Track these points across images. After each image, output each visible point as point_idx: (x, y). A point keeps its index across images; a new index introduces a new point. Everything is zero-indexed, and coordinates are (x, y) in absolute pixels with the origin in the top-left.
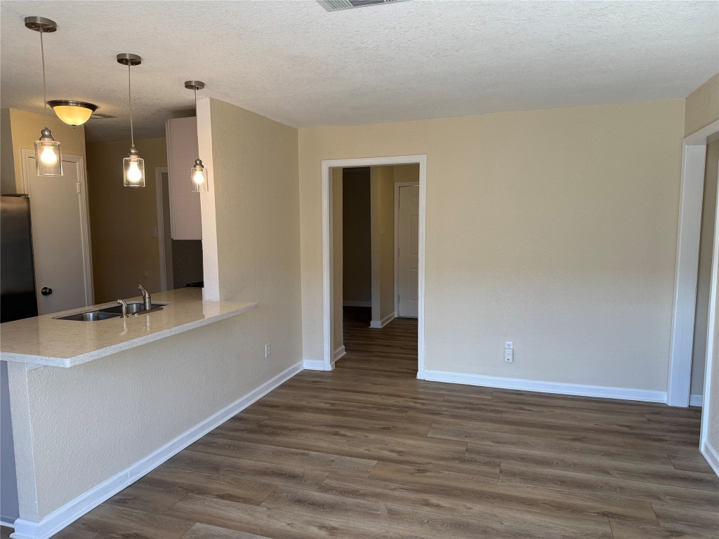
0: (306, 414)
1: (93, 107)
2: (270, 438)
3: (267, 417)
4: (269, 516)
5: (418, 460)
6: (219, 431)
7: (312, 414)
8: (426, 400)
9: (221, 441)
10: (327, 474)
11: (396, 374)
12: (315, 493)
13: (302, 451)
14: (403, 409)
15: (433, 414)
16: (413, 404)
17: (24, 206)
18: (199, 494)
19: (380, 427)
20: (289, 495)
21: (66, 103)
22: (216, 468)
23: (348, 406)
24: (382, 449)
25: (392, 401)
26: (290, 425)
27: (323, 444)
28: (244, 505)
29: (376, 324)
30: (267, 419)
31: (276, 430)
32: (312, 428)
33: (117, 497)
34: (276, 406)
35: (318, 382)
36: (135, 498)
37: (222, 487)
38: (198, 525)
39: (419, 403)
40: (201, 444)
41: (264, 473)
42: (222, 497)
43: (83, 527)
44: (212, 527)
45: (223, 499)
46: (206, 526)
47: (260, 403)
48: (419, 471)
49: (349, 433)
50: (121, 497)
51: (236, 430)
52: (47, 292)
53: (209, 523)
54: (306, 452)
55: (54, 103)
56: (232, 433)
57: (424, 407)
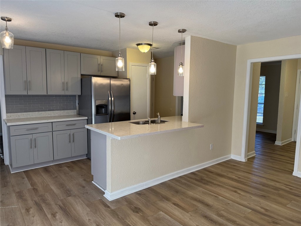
0: (224, 179)
1: (150, 45)
2: (204, 186)
3: (206, 176)
4: (190, 219)
5: (276, 217)
6: (184, 177)
7: (227, 180)
8: (293, 187)
9: (183, 181)
10: (223, 209)
11: (280, 170)
12: (214, 216)
13: (216, 195)
14: (277, 189)
15: (295, 195)
16: (285, 187)
17: (128, 83)
18: (166, 200)
19: (260, 194)
20: (202, 213)
21: (142, 44)
22: (177, 192)
23: (247, 180)
24: (257, 205)
25: (272, 183)
26: (215, 182)
27: (228, 195)
28: (182, 211)
29: (278, 143)
30: (206, 177)
31: (207, 183)
32: (225, 186)
33: (139, 192)
34: (212, 172)
35: (236, 166)
36: (144, 194)
37: (176, 200)
38: (161, 212)
39: (289, 188)
40: (175, 180)
41: (196, 200)
42: (175, 204)
43: (124, 199)
44: (166, 215)
45: (175, 205)
46: (163, 214)
47: (205, 169)
48: (274, 222)
49: (242, 193)
50: (140, 193)
51: (191, 178)
52: (134, 113)
53: (166, 213)
54: (218, 196)
55: (138, 45)
56: (189, 179)
57: (291, 191)
